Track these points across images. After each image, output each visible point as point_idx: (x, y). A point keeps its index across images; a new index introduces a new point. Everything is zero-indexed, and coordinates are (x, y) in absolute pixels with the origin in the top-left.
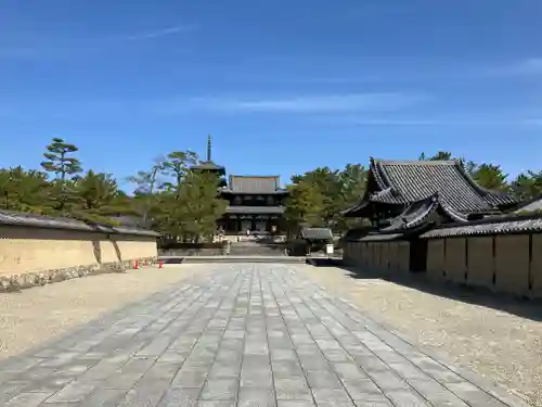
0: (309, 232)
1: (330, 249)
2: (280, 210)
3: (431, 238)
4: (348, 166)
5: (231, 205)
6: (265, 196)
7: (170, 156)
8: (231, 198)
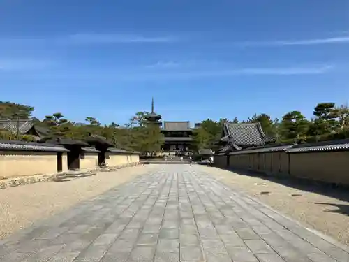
0: (202, 151)
1: (212, 159)
2: (190, 139)
3: (232, 155)
4: (221, 120)
5: (166, 136)
6: (183, 132)
7: (137, 114)
8: (165, 133)
